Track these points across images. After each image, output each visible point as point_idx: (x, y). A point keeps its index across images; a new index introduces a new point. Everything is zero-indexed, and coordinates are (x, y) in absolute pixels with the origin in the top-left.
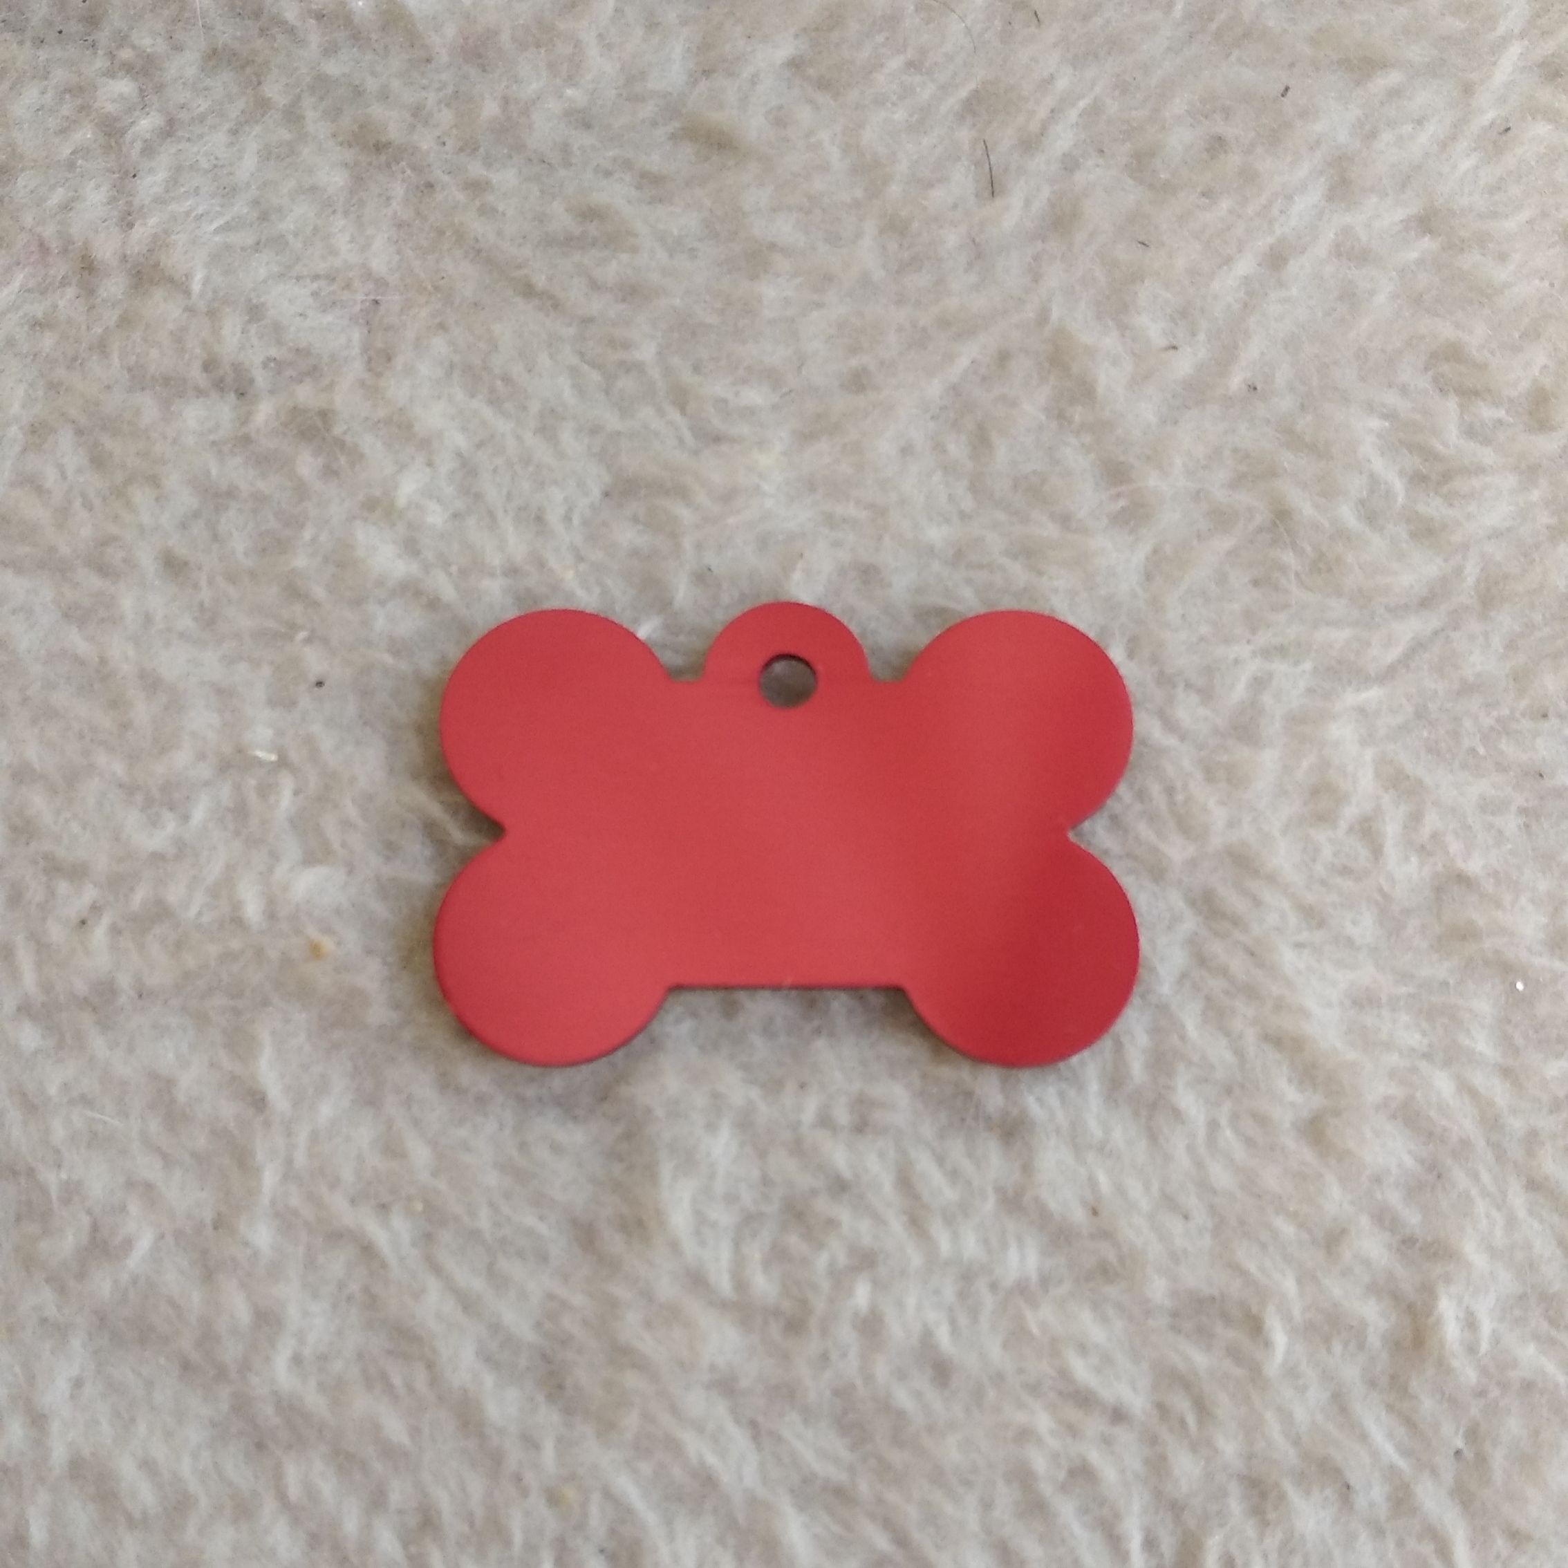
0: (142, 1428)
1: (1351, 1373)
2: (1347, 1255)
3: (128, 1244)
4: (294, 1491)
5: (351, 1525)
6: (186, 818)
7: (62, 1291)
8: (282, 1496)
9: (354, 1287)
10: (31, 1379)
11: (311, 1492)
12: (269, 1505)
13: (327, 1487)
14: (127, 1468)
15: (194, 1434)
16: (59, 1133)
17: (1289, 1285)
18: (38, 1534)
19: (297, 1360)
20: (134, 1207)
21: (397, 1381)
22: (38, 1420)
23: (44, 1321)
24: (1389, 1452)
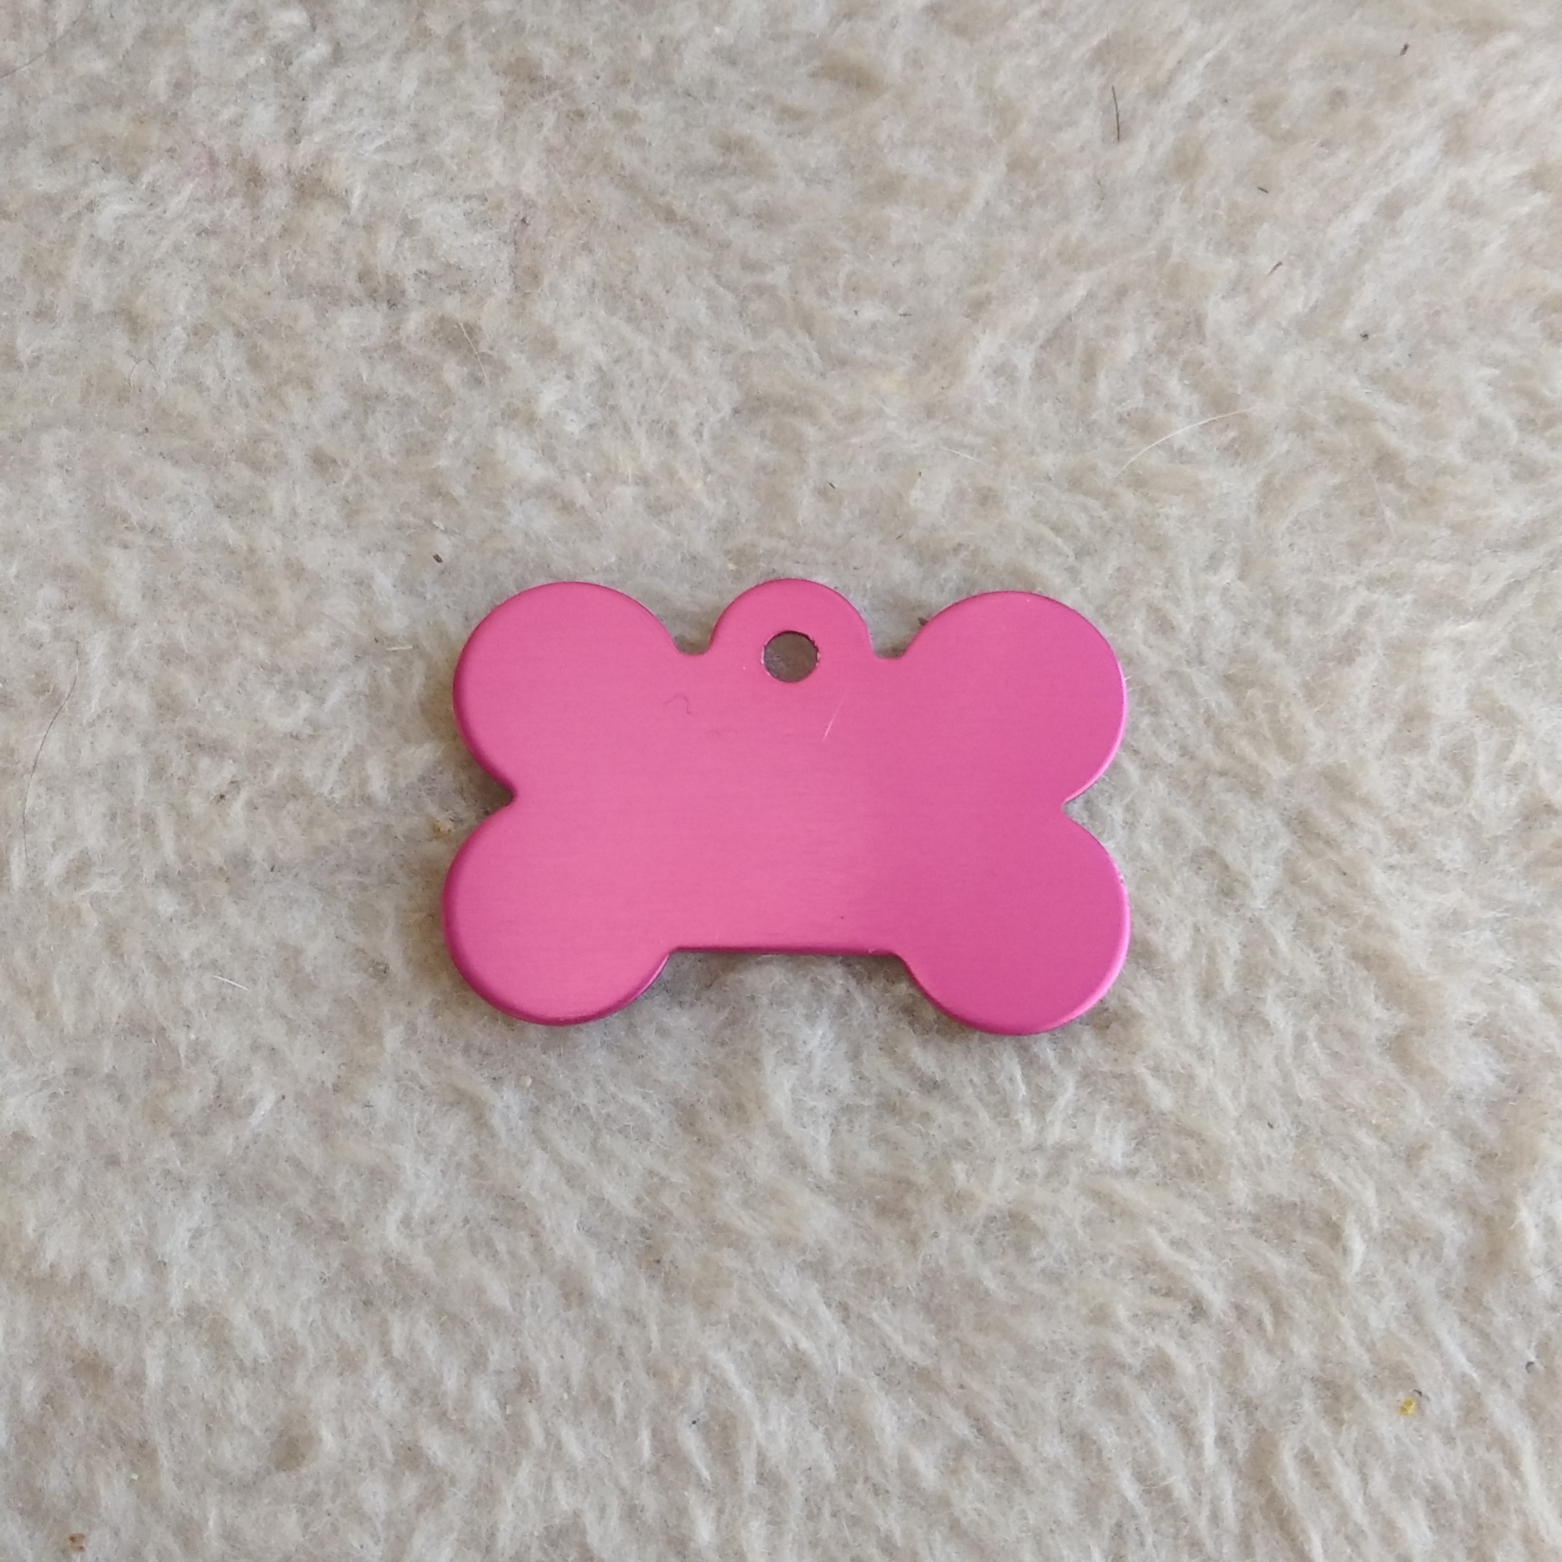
0: (257, 1280)
1: (1427, 1284)
2: (1426, 1169)
3: (252, 1103)
4: (398, 1349)
5: (451, 1383)
6: (321, 701)
7: (185, 1145)
8: (386, 1351)
9: (464, 1155)
10: (153, 1228)
11: (414, 1349)
12: (374, 1359)
13: (430, 1345)
14: (240, 1317)
15: (306, 1290)
16: (190, 995)
17: (1369, 1196)
18: (155, 1375)
19: (406, 1221)
20: (258, 1069)
21: (502, 1247)
22: (158, 1267)
23: (167, 1173)
24: (1461, 1361)
